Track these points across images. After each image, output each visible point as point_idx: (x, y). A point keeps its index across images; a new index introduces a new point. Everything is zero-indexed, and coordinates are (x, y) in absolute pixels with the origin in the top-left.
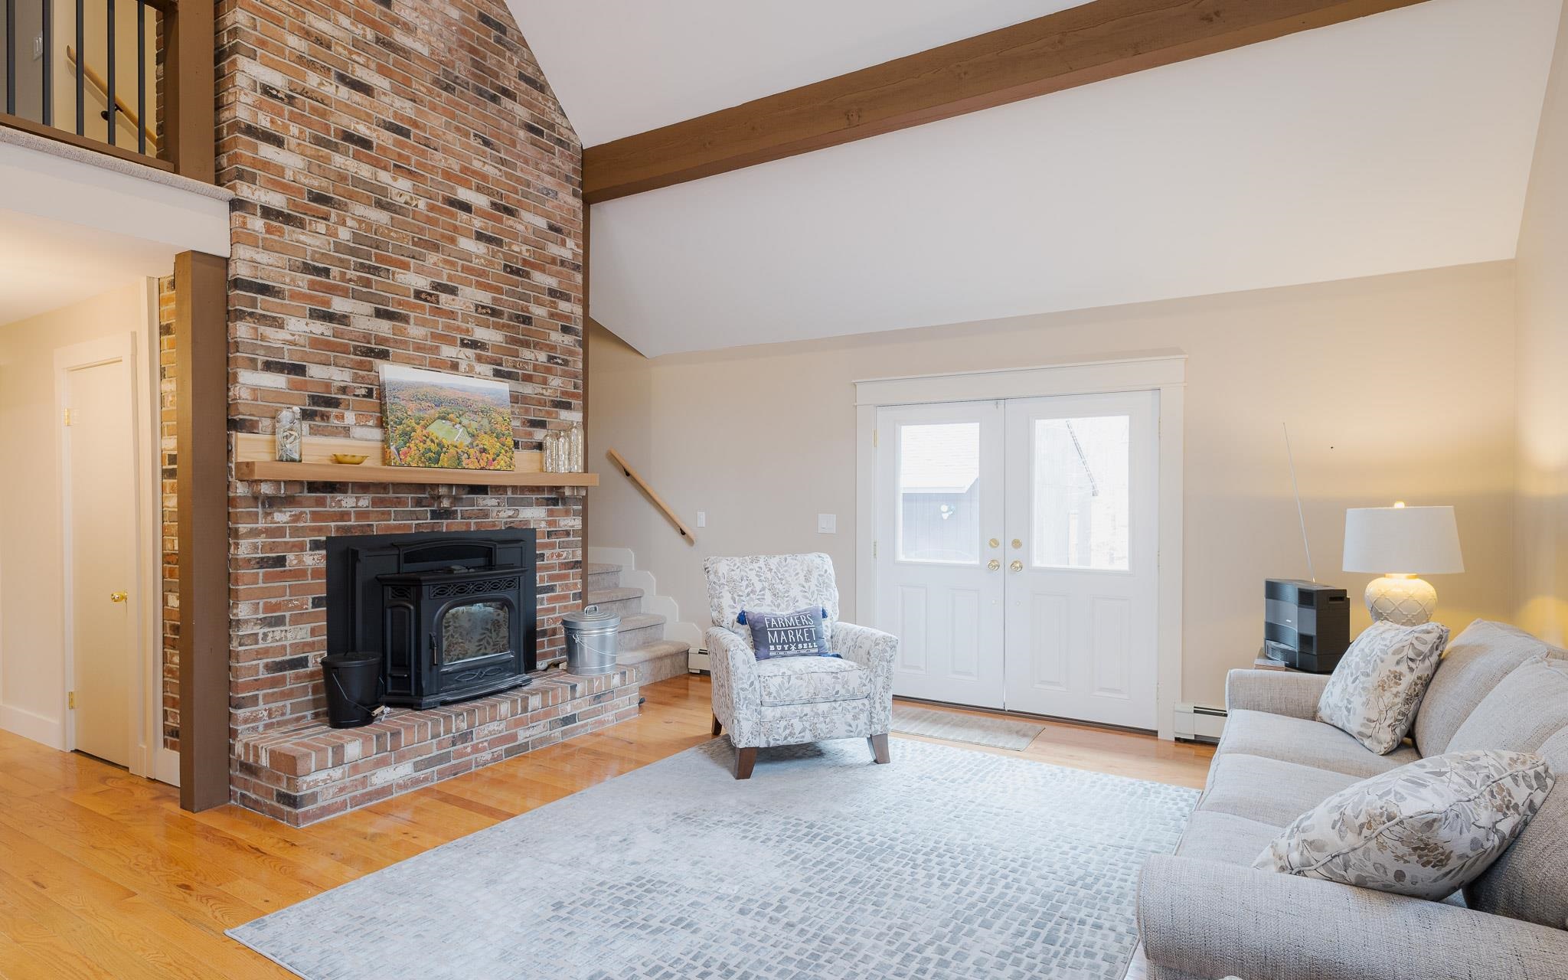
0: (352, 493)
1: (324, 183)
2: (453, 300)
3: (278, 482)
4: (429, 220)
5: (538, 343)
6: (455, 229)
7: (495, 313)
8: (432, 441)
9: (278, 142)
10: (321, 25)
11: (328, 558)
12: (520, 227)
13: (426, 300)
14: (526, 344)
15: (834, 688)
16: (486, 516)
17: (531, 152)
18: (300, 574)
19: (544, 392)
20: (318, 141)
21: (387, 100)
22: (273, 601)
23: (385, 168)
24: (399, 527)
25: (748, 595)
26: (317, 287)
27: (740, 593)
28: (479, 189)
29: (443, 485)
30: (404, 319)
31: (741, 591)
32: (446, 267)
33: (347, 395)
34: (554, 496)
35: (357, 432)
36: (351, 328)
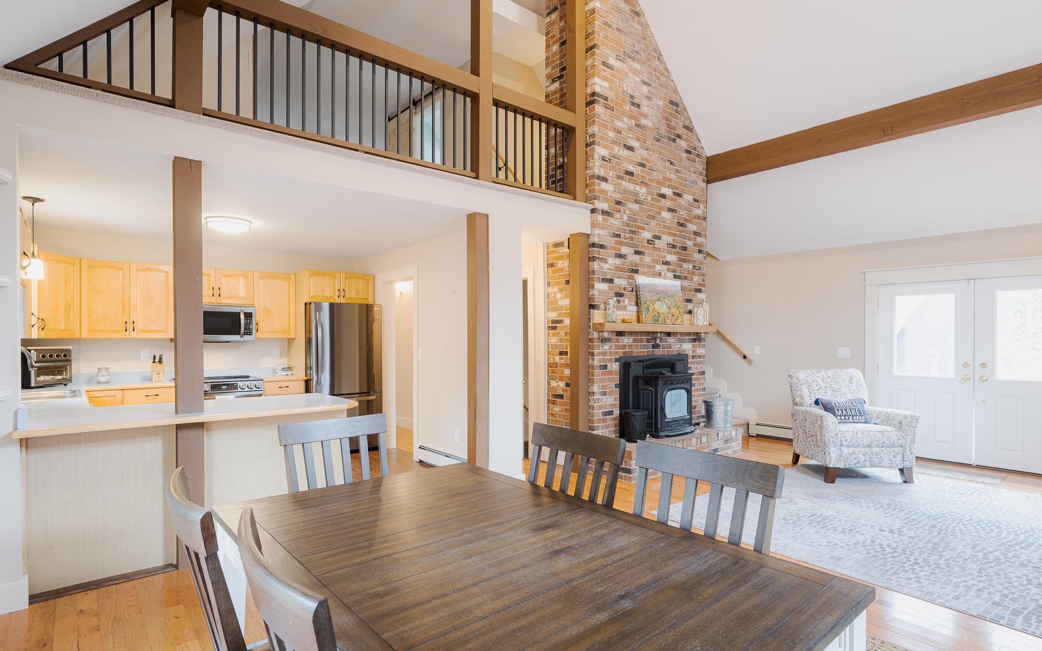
0: (627, 336)
1: (620, 195)
2: (660, 242)
3: (609, 332)
4: (652, 206)
5: (689, 260)
6: (661, 208)
7: (674, 247)
8: (656, 311)
9: (605, 180)
10: (619, 124)
11: (620, 366)
12: (684, 203)
13: (651, 244)
14: (684, 261)
15: (882, 440)
16: (670, 348)
17: (686, 163)
18: (611, 373)
19: (691, 284)
20: (619, 177)
21: (638, 152)
22: (604, 384)
23: (638, 184)
24: (641, 352)
25: (818, 390)
26: (617, 243)
27: (813, 389)
28: (669, 187)
29: (659, 332)
30: (644, 254)
31: (814, 388)
33: (625, 291)
34: (697, 338)
35: (629, 308)
36: (627, 260)
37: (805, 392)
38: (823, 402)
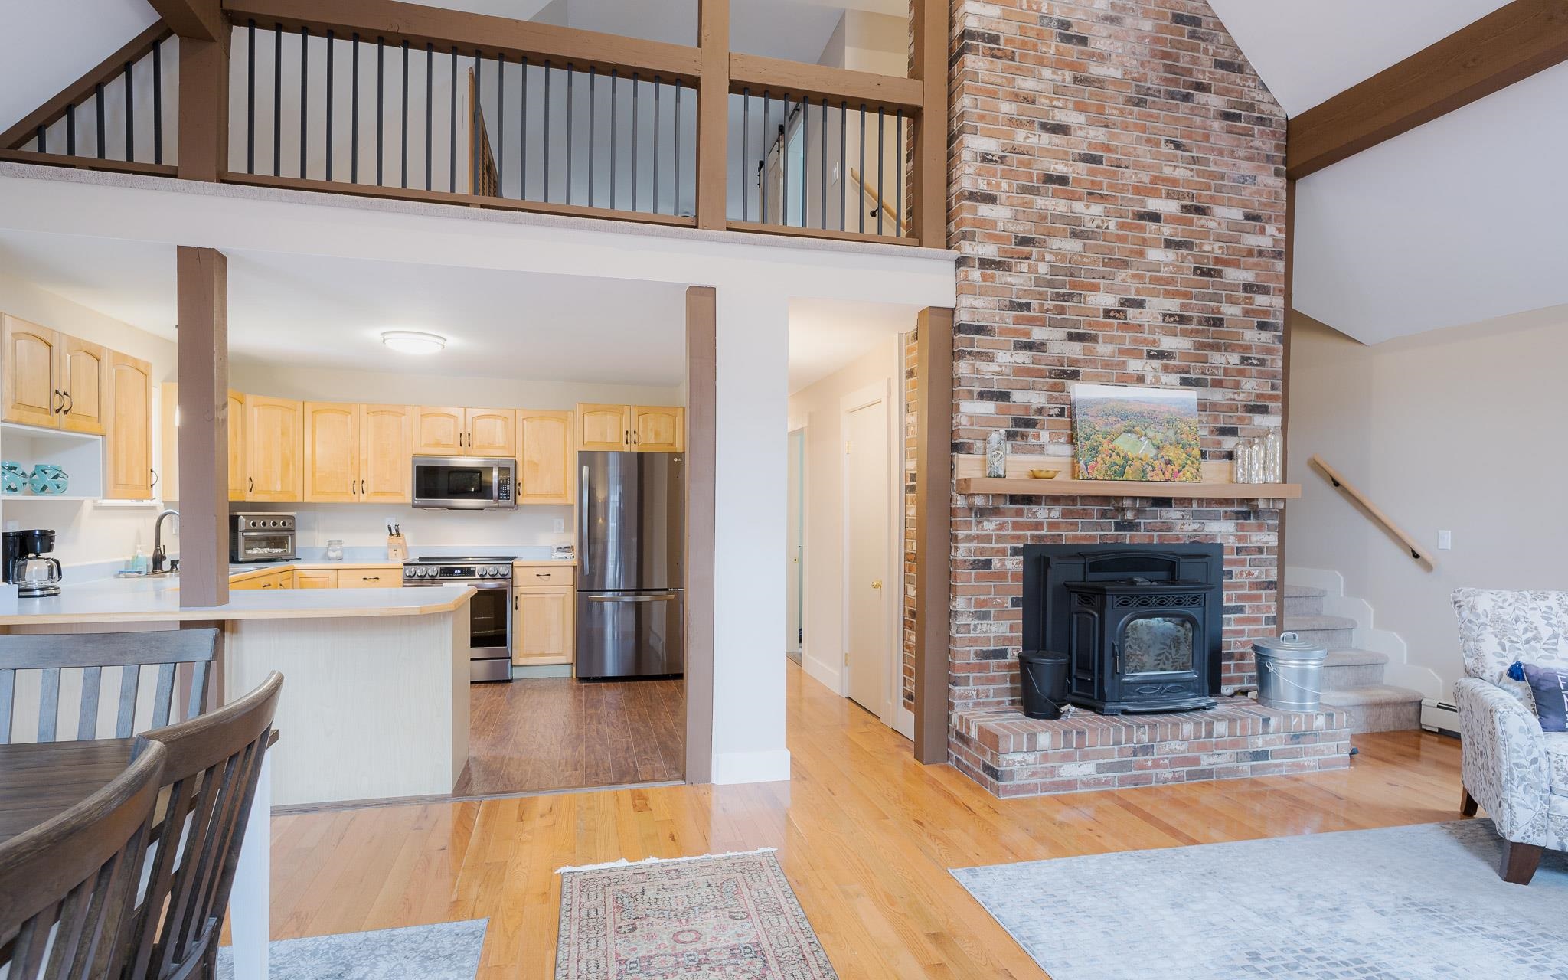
0: (1045, 505)
1: (1028, 226)
2: (1141, 313)
3: (987, 495)
4: (1120, 239)
5: (1230, 345)
6: (1144, 242)
7: (1183, 319)
8: (1118, 455)
9: (990, 199)
10: (1027, 84)
11: (1025, 563)
12: (1213, 225)
13: (1114, 318)
14: (1216, 348)
16: (1170, 529)
17: (1225, 141)
18: (1001, 576)
19: (1236, 396)
20: (1025, 190)
21: (1081, 133)
22: (982, 597)
23: (1080, 199)
24: (1085, 537)
26: (1020, 322)
27: (1513, 639)
28: (1169, 196)
29: (1127, 497)
30: (1093, 339)
31: (1515, 635)
32: (1134, 281)
33: (1043, 415)
34: (1246, 509)
35: (1051, 449)
36: (1047, 354)
37: (1489, 645)
38: (1532, 673)
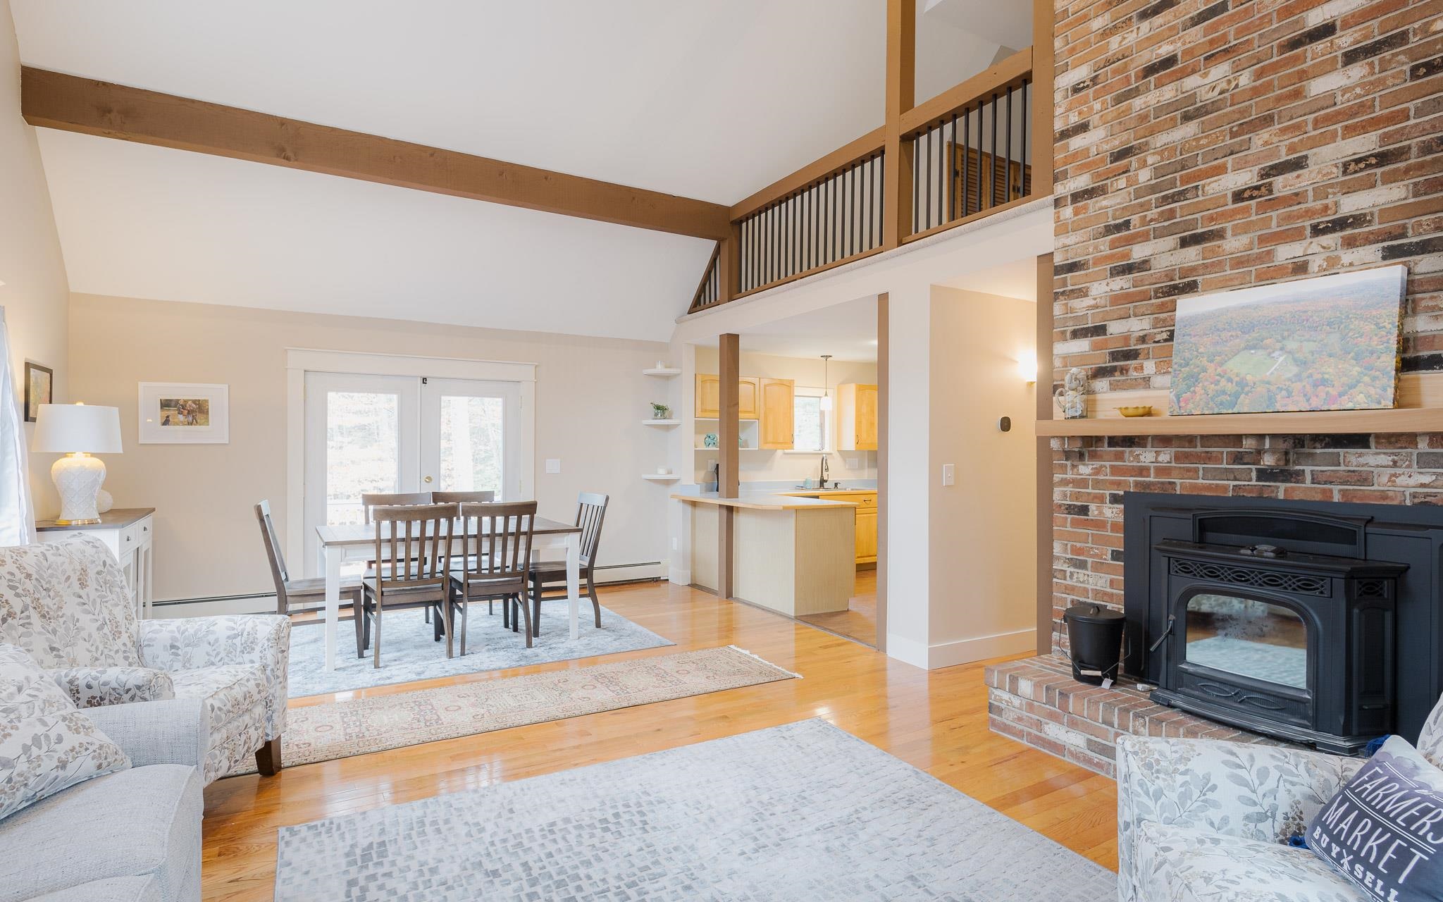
0: (1152, 447)
4: (1259, 91)
8: (1230, 380)
9: (1083, 128)
11: (1126, 512)
13: (1252, 197)
18: (1100, 524)
22: (1078, 545)
26: (1117, 244)
30: (1219, 235)
32: (1286, 137)
33: (1147, 343)
35: (1155, 381)
36: (1152, 272)
